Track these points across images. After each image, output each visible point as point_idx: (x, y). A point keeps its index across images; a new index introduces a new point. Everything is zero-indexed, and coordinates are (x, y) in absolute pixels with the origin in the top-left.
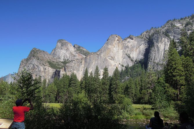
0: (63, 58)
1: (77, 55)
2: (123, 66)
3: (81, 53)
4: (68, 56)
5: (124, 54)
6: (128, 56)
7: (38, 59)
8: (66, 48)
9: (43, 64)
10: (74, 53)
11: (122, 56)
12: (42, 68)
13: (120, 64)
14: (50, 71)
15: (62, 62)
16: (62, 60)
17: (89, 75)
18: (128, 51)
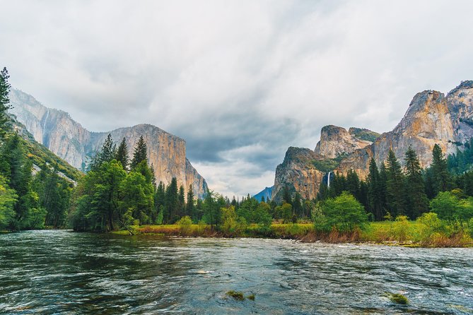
0: (334, 152)
1: (358, 143)
2: (458, 144)
3: (365, 140)
4: (342, 147)
5: (457, 121)
6: (466, 122)
7: (298, 162)
8: (337, 137)
9: (306, 167)
10: (351, 142)
11: (451, 126)
12: (305, 173)
13: (450, 142)
14: (318, 176)
15: (334, 160)
16: (334, 157)
17: (379, 170)
18: (463, 113)
